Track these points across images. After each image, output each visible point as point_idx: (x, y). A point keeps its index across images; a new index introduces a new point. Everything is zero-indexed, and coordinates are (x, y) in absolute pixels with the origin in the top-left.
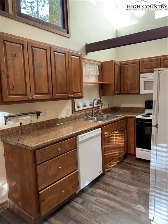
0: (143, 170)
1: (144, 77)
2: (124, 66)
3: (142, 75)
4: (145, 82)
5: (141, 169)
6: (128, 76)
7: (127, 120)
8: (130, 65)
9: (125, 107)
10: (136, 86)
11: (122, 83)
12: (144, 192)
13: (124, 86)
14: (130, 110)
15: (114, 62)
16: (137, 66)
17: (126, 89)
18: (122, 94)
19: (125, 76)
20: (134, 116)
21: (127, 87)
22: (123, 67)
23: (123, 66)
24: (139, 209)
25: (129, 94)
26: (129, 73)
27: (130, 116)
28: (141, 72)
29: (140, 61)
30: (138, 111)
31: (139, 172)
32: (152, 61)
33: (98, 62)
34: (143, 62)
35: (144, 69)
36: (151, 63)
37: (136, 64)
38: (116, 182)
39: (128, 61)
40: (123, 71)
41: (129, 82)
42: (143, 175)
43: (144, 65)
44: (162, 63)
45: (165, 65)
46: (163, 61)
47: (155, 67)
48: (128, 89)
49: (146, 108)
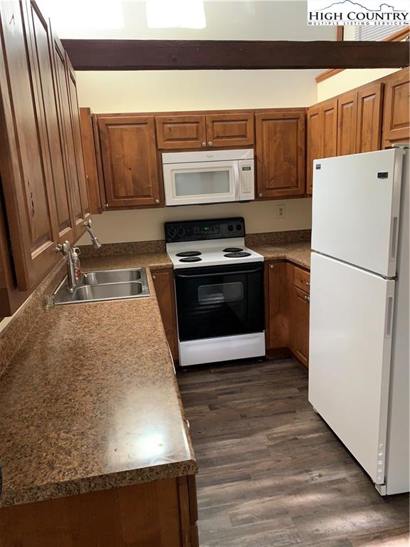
0: (222, 390)
1: (175, 163)
2: (110, 127)
3: (166, 157)
4: (176, 174)
5: (214, 389)
6: (124, 157)
8: (126, 127)
9: (109, 244)
10: (151, 186)
11: (109, 178)
12: (284, 437)
13: (114, 187)
14: (125, 250)
15: (91, 113)
16: (147, 133)
17: (122, 192)
19: (117, 156)
20: (168, 265)
21: (126, 187)
22: (109, 133)
23: (108, 129)
24: (322, 480)
25: (131, 207)
26: (127, 149)
27: (157, 267)
28: (159, 147)
29: (154, 119)
30: (147, 249)
31: (219, 397)
32: (186, 121)
34: (164, 123)
35: (168, 140)
36: (185, 127)
37: (144, 126)
38: (213, 444)
39: (117, 115)
40: (110, 143)
41: (129, 175)
42: (237, 402)
43: (168, 130)
44: (210, 130)
45: (215, 136)
46: (210, 125)
47: (195, 137)
48: (129, 195)
49: (167, 241)
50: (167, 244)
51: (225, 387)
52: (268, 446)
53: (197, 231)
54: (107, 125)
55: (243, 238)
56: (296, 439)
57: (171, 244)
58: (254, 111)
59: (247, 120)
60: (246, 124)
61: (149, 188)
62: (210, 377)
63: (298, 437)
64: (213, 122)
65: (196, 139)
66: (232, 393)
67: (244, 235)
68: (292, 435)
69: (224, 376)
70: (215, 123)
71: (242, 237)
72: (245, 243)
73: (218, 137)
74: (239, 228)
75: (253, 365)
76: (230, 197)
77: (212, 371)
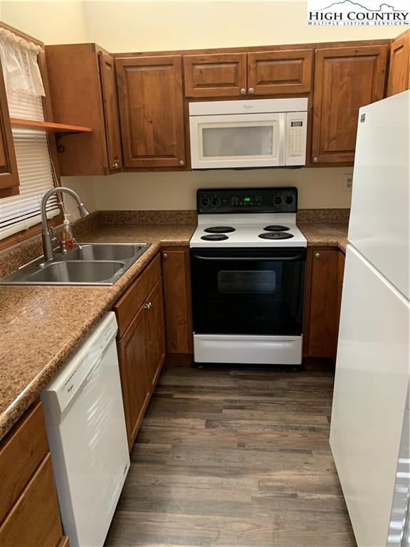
0: (231, 401)
1: (203, 114)
2: (128, 70)
3: (194, 107)
4: (203, 129)
6: (144, 108)
7: (162, 255)
8: (148, 69)
9: (135, 211)
10: (175, 143)
11: (126, 133)
13: (132, 144)
14: (152, 219)
15: (97, 51)
16: (173, 77)
17: (141, 151)
18: (131, 168)
19: (136, 106)
20: (183, 242)
21: (146, 145)
22: (127, 77)
23: (126, 72)
25: (152, 169)
26: (149, 97)
27: (171, 243)
28: (187, 95)
29: (182, 59)
30: (177, 220)
31: (224, 411)
32: (221, 61)
33: (36, 44)
34: (194, 64)
35: (198, 86)
36: (220, 69)
37: (169, 68)
39: (140, 54)
40: (128, 89)
41: (149, 129)
42: (243, 422)
43: (198, 73)
44: (252, 73)
45: (259, 80)
46: (253, 66)
47: (232, 82)
48: (149, 154)
49: (199, 212)
50: (199, 216)
51: (237, 398)
52: (254, 499)
53: (235, 202)
54: (125, 67)
55: (295, 214)
56: (295, 496)
57: (202, 215)
58: (315, 46)
59: (303, 59)
60: (301, 65)
61: (173, 145)
62: (225, 382)
63: (299, 494)
64: (257, 61)
65: (234, 84)
66: (242, 408)
67: (296, 211)
68: (293, 488)
69: (243, 383)
70: (259, 64)
71: (293, 212)
72: (297, 221)
73: (262, 82)
74: (289, 201)
75: (283, 374)
76: (273, 161)
77: (231, 373)
